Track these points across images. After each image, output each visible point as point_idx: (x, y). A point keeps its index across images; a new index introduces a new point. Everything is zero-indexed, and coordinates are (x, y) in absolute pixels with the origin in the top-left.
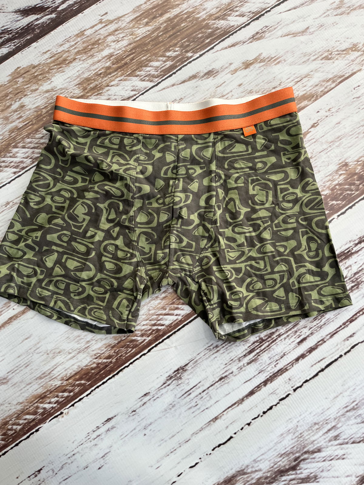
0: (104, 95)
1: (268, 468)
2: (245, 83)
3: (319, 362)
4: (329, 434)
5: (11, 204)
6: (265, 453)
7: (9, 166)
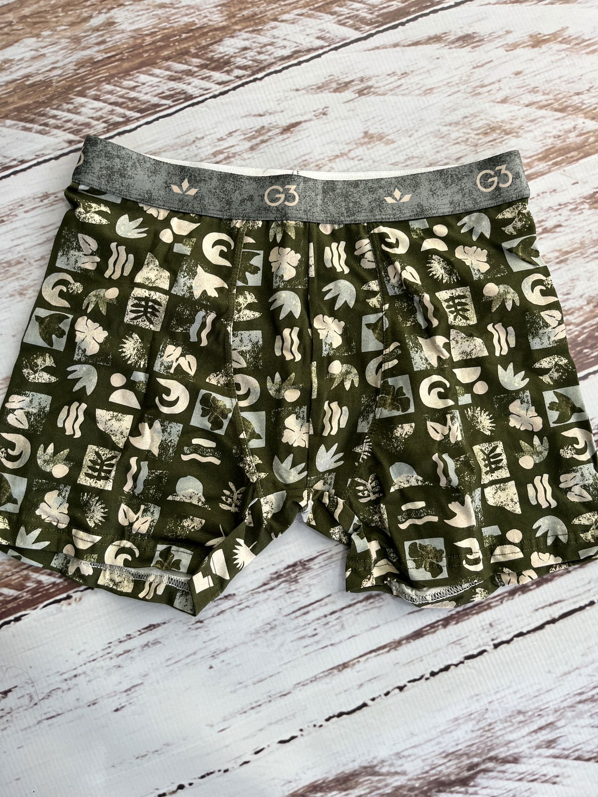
0: (265, 35)
1: (419, 772)
2: (527, 71)
3: (550, 605)
4: (539, 735)
5: (52, 198)
6: (420, 745)
7: (62, 127)
